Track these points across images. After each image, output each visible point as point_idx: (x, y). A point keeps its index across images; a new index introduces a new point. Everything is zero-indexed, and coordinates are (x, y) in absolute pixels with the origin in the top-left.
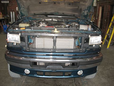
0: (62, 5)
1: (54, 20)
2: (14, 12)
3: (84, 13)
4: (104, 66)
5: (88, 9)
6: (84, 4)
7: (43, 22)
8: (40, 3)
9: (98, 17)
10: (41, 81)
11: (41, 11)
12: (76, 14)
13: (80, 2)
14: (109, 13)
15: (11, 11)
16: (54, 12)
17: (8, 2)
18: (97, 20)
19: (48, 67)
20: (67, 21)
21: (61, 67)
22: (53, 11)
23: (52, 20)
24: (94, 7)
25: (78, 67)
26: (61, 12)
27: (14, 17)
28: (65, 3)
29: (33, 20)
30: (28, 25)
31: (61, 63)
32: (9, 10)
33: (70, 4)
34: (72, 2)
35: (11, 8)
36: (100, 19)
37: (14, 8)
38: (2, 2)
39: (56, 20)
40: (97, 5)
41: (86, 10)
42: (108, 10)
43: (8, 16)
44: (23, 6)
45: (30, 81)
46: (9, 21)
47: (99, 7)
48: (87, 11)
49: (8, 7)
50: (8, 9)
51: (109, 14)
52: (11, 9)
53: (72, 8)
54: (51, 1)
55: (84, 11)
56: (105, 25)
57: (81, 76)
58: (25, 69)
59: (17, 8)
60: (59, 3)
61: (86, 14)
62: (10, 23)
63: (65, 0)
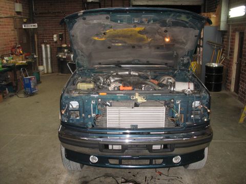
0: (146, 50)
1: (132, 73)
2: (48, 46)
3: (183, 61)
5: (189, 54)
6: (181, 46)
7: (114, 77)
8: (109, 48)
11: (111, 60)
12: (170, 62)
13: (174, 45)
15: (42, 43)
17: (35, 26)
18: (230, 61)
20: (155, 74)
22: (130, 59)
23: (130, 74)
24: (222, 31)
25: (173, 151)
26: (144, 60)
27: (49, 56)
28: (150, 47)
29: (97, 74)
30: (91, 86)
31: (146, 145)
32: (38, 41)
33: (158, 48)
34: (163, 44)
37: (49, 36)
38: (24, 27)
39: (137, 74)
41: (185, 55)
43: (35, 56)
44: (81, 53)
46: (39, 65)
48: (188, 57)
49: (36, 36)
50: (36, 40)
52: (43, 40)
53: (162, 53)
54: (127, 45)
55: (183, 57)
57: (178, 164)
59: (55, 36)
60: (140, 47)
61: (185, 61)
62: (41, 68)
63: (149, 43)
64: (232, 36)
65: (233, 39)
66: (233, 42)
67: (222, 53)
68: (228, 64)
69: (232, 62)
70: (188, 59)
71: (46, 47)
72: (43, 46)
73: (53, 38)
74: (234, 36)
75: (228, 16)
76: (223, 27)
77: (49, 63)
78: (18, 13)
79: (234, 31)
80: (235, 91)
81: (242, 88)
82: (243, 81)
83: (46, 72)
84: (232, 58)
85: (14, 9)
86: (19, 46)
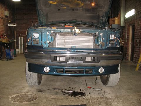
0: (80, 12)
2: (22, 37)
3: (102, 20)
5: (106, 15)
9: (127, 39)
13: (97, 8)
15: (18, 36)
16: (73, 20)
17: (16, 25)
18: (127, 43)
22: (71, 19)
27: (22, 43)
28: (83, 10)
32: (16, 35)
33: (88, 11)
34: (90, 8)
35: (19, 32)
36: (130, 42)
38: (9, 25)
40: (125, 24)
41: (103, 16)
43: (14, 40)
44: (42, 13)
46: (16, 49)
49: (15, 32)
50: (15, 34)
52: (19, 34)
53: (90, 15)
54: (69, 8)
55: (102, 18)
56: (138, 47)
59: (26, 32)
60: (77, 10)
61: (104, 21)
62: (17, 50)
63: (82, 7)
64: (128, 28)
65: (129, 30)
66: (128, 32)
67: (123, 40)
68: (126, 45)
69: (128, 43)
70: (105, 19)
71: (21, 38)
72: (19, 38)
73: (25, 34)
74: (129, 28)
75: (125, 18)
76: (122, 24)
77: (22, 48)
78: (6, 16)
79: (129, 26)
80: (131, 60)
81: (135, 56)
82: (136, 51)
83: (20, 53)
84: (128, 41)
85: (4, 14)
86: (5, 35)
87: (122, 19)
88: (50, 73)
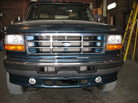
4: (123, 79)
10: (49, 97)
14: (122, 22)
17: (1, 15)
19: (59, 72)
21: (76, 72)
24: (104, 17)
25: (96, 72)
31: (75, 67)
35: (5, 22)
37: (9, 22)
40: (107, 15)
42: (121, 19)
43: (2, 31)
45: (34, 98)
47: (109, 17)
49: (1, 22)
50: (1, 24)
51: (122, 24)
52: (5, 24)
57: (100, 84)
58: (29, 78)
59: (12, 22)
65: (110, 20)
72: (5, 27)
73: (11, 23)
75: (107, 9)
87: (105, 10)
88: (36, 86)
